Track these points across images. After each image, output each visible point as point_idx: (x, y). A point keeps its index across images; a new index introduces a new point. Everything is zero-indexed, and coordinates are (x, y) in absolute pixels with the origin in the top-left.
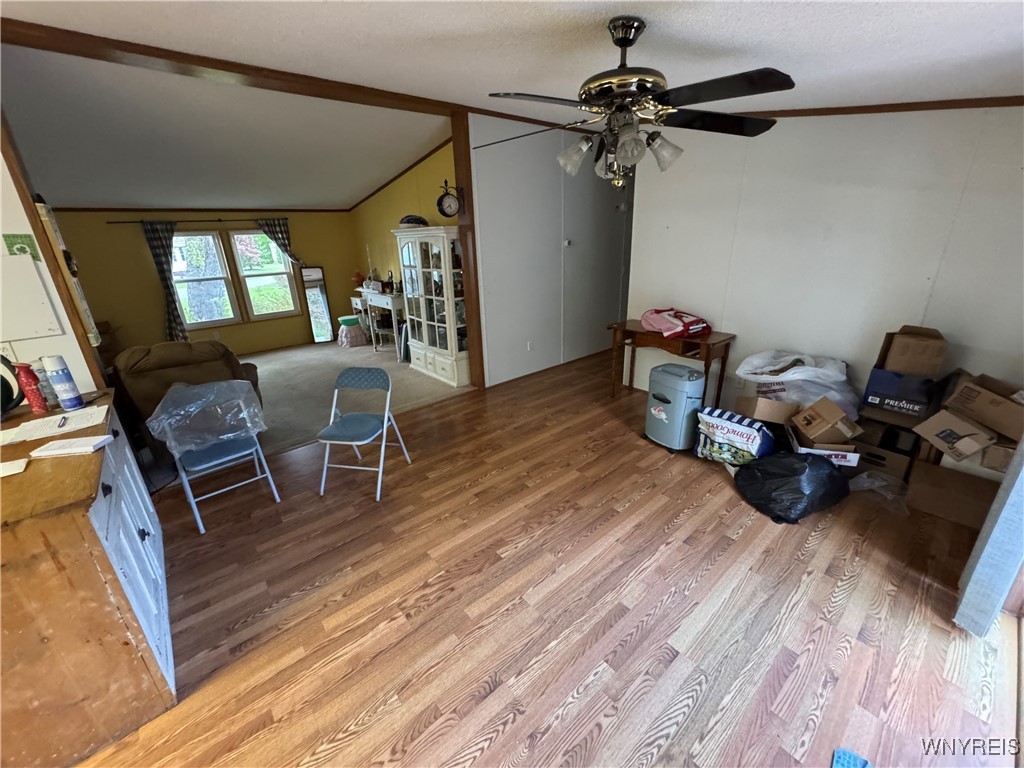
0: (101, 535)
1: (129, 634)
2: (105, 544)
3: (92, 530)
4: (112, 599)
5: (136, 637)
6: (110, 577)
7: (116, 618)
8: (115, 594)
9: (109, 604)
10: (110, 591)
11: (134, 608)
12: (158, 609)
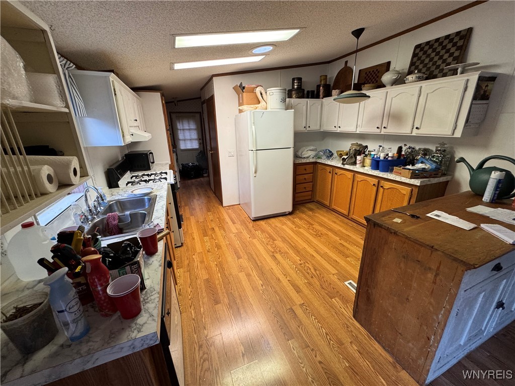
0: (463, 286)
1: (433, 337)
2: (461, 292)
3: (461, 281)
4: (440, 316)
5: (434, 342)
6: (448, 307)
7: (434, 325)
8: (443, 316)
9: (438, 317)
10: (442, 312)
11: (445, 331)
12: (465, 344)
